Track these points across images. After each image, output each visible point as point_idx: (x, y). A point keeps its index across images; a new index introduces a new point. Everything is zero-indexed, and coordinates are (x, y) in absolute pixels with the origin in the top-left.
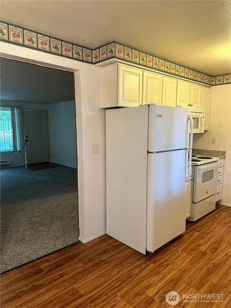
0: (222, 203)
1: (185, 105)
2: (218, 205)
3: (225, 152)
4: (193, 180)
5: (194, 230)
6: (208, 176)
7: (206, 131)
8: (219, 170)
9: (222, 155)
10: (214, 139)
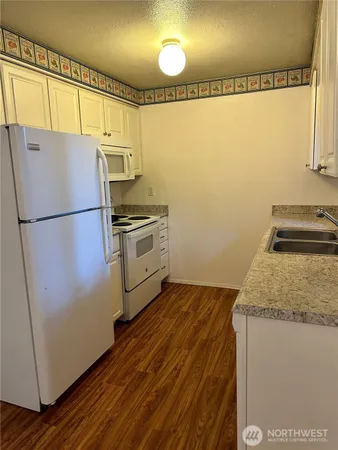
0: (171, 280)
1: (98, 134)
2: (165, 284)
3: (167, 207)
4: (123, 256)
5: (129, 336)
6: (145, 245)
7: (138, 177)
8: (162, 233)
9: (164, 210)
10: (151, 189)
